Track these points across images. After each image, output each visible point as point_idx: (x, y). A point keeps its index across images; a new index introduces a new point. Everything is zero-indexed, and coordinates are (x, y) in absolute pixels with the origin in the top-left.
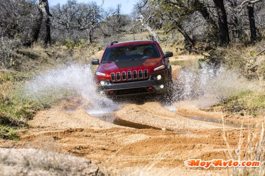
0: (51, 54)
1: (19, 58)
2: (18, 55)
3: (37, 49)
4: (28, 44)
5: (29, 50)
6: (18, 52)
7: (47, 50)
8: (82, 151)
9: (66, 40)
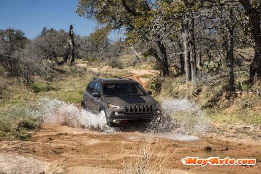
0: (73, 70)
1: (54, 73)
2: (54, 71)
3: (65, 67)
4: (61, 64)
5: (61, 68)
6: (54, 69)
7: (71, 68)
8: (60, 151)
9: (89, 57)
